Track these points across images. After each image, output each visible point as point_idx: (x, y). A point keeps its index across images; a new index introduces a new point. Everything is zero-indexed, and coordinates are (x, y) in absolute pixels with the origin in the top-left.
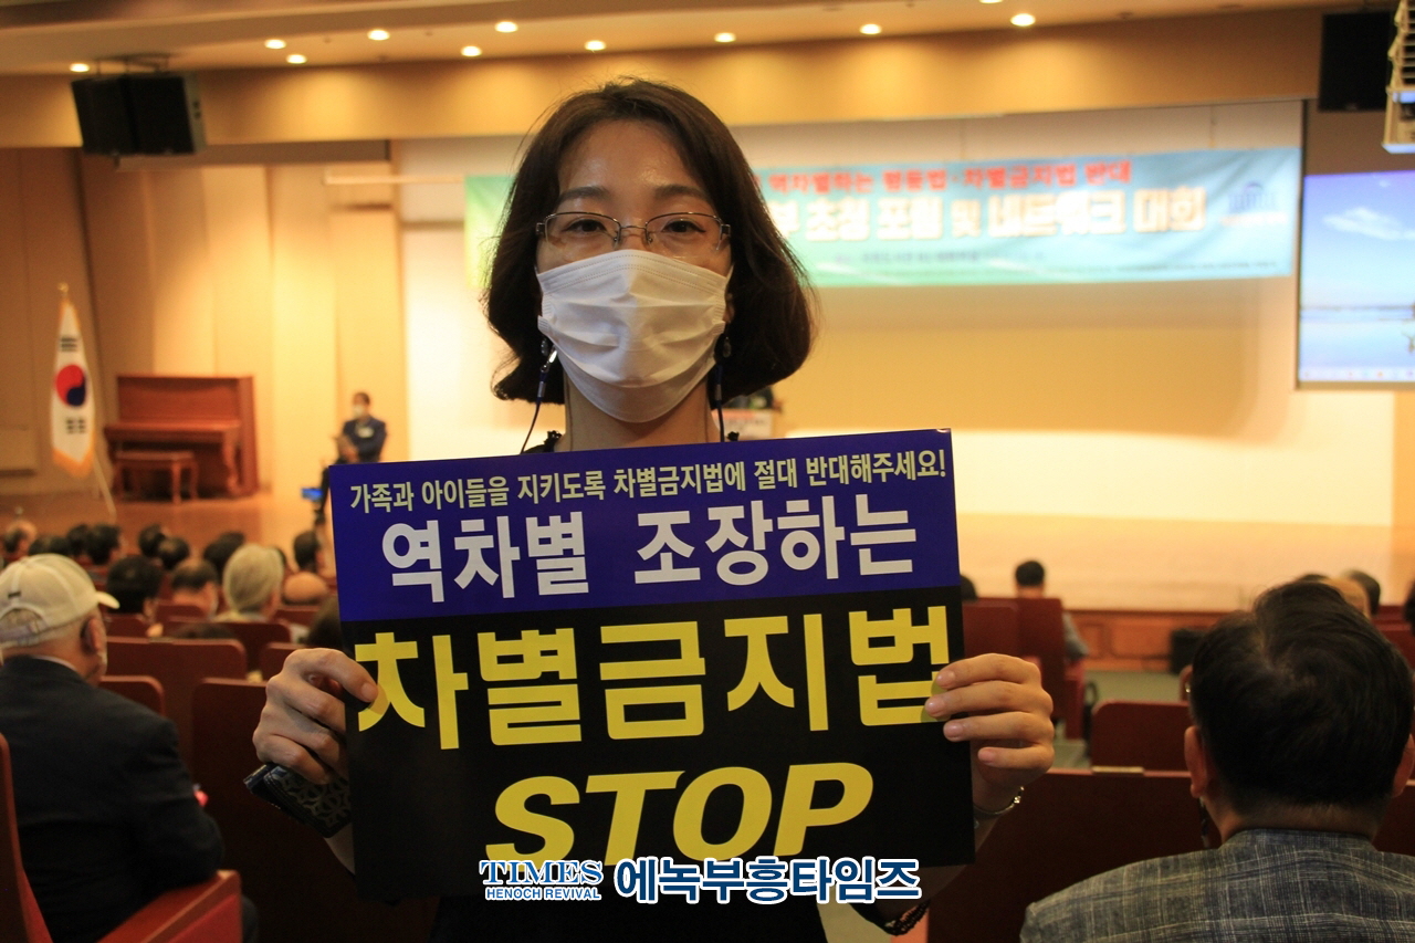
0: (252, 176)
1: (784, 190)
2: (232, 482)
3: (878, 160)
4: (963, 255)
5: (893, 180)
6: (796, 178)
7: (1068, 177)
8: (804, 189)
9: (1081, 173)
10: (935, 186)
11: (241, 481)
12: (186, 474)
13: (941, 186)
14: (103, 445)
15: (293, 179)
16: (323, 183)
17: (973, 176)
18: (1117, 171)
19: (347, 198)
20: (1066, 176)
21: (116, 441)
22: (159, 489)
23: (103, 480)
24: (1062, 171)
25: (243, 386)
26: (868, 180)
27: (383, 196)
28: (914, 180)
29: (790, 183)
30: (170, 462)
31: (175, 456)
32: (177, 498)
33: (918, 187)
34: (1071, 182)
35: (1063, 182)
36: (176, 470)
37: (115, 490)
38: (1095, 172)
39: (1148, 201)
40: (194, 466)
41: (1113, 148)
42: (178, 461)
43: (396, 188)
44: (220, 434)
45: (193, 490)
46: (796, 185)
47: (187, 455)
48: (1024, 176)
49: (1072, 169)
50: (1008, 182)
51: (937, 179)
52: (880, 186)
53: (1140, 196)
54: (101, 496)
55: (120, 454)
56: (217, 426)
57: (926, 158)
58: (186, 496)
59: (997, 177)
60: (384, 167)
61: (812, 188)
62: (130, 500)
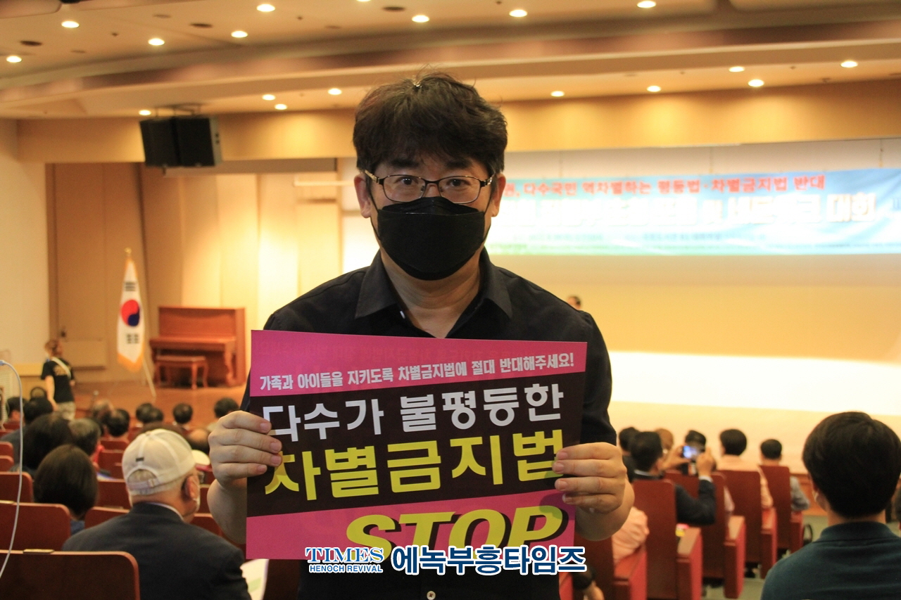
0: (248, 181)
1: (592, 192)
2: (230, 376)
3: (654, 174)
4: (710, 236)
5: (664, 186)
6: (600, 185)
7: (782, 185)
8: (606, 192)
9: (790, 183)
10: (692, 191)
11: (235, 376)
12: (200, 371)
13: (697, 191)
14: (149, 352)
15: (274, 183)
16: (293, 185)
17: (717, 184)
18: (816, 182)
19: (308, 195)
20: (780, 184)
21: (157, 349)
22: (182, 380)
23: (148, 373)
24: (778, 182)
25: (238, 315)
26: (648, 186)
27: (331, 194)
28: (678, 186)
29: (596, 188)
30: (191, 363)
31: (194, 359)
32: (194, 386)
33: (682, 191)
34: (784, 189)
35: (778, 189)
36: (194, 368)
37: (155, 380)
38: (799, 182)
39: (836, 201)
40: (206, 366)
41: (813, 167)
42: (196, 362)
43: (340, 189)
44: (223, 345)
45: (204, 382)
46: (600, 189)
47: (202, 358)
48: (753, 184)
49: (785, 180)
50: (741, 188)
51: (694, 186)
52: (656, 190)
53: (832, 198)
54: (147, 383)
55: (159, 357)
56: (221, 340)
57: (686, 173)
58: (200, 385)
59: (734, 185)
60: (332, 175)
61: (611, 191)
62: (165, 387)
